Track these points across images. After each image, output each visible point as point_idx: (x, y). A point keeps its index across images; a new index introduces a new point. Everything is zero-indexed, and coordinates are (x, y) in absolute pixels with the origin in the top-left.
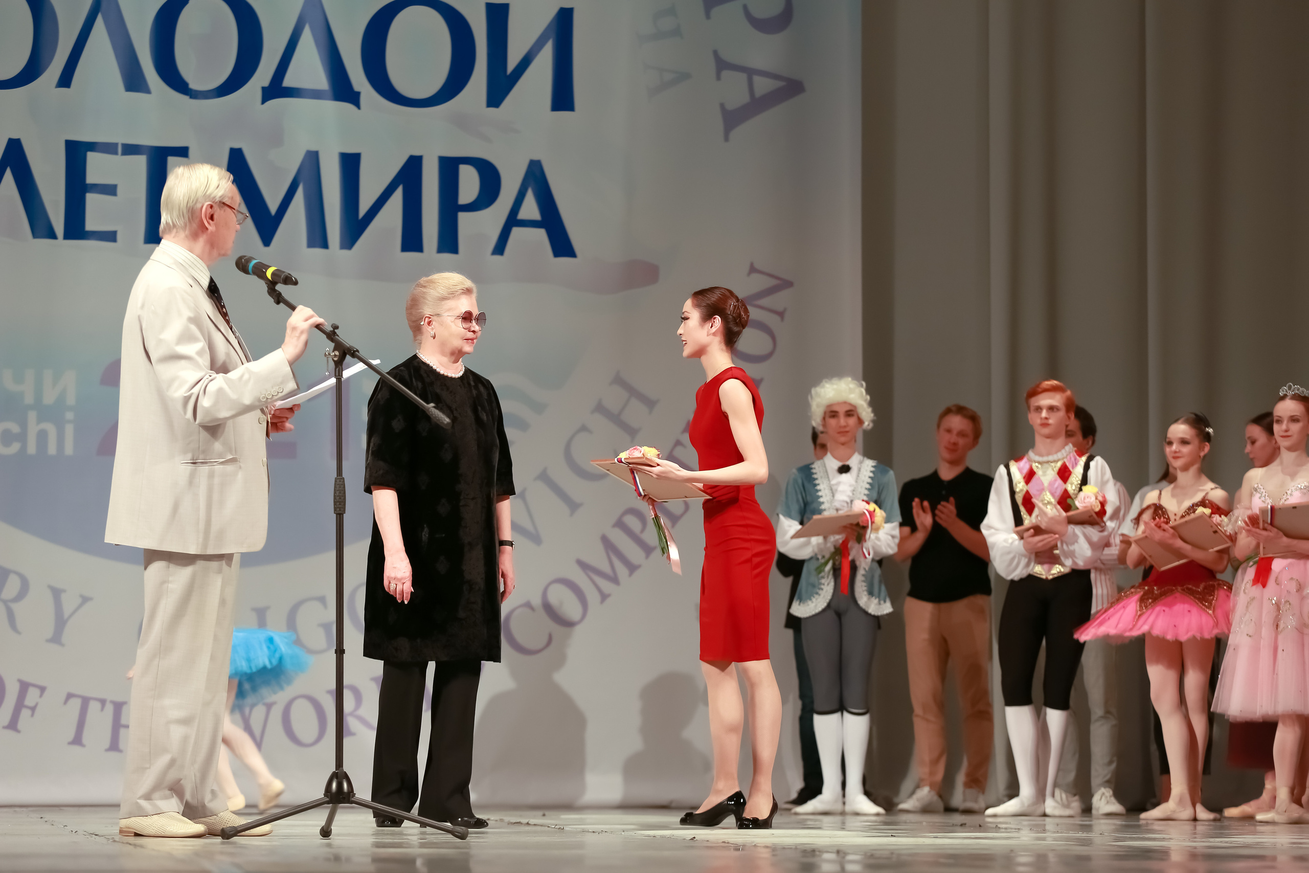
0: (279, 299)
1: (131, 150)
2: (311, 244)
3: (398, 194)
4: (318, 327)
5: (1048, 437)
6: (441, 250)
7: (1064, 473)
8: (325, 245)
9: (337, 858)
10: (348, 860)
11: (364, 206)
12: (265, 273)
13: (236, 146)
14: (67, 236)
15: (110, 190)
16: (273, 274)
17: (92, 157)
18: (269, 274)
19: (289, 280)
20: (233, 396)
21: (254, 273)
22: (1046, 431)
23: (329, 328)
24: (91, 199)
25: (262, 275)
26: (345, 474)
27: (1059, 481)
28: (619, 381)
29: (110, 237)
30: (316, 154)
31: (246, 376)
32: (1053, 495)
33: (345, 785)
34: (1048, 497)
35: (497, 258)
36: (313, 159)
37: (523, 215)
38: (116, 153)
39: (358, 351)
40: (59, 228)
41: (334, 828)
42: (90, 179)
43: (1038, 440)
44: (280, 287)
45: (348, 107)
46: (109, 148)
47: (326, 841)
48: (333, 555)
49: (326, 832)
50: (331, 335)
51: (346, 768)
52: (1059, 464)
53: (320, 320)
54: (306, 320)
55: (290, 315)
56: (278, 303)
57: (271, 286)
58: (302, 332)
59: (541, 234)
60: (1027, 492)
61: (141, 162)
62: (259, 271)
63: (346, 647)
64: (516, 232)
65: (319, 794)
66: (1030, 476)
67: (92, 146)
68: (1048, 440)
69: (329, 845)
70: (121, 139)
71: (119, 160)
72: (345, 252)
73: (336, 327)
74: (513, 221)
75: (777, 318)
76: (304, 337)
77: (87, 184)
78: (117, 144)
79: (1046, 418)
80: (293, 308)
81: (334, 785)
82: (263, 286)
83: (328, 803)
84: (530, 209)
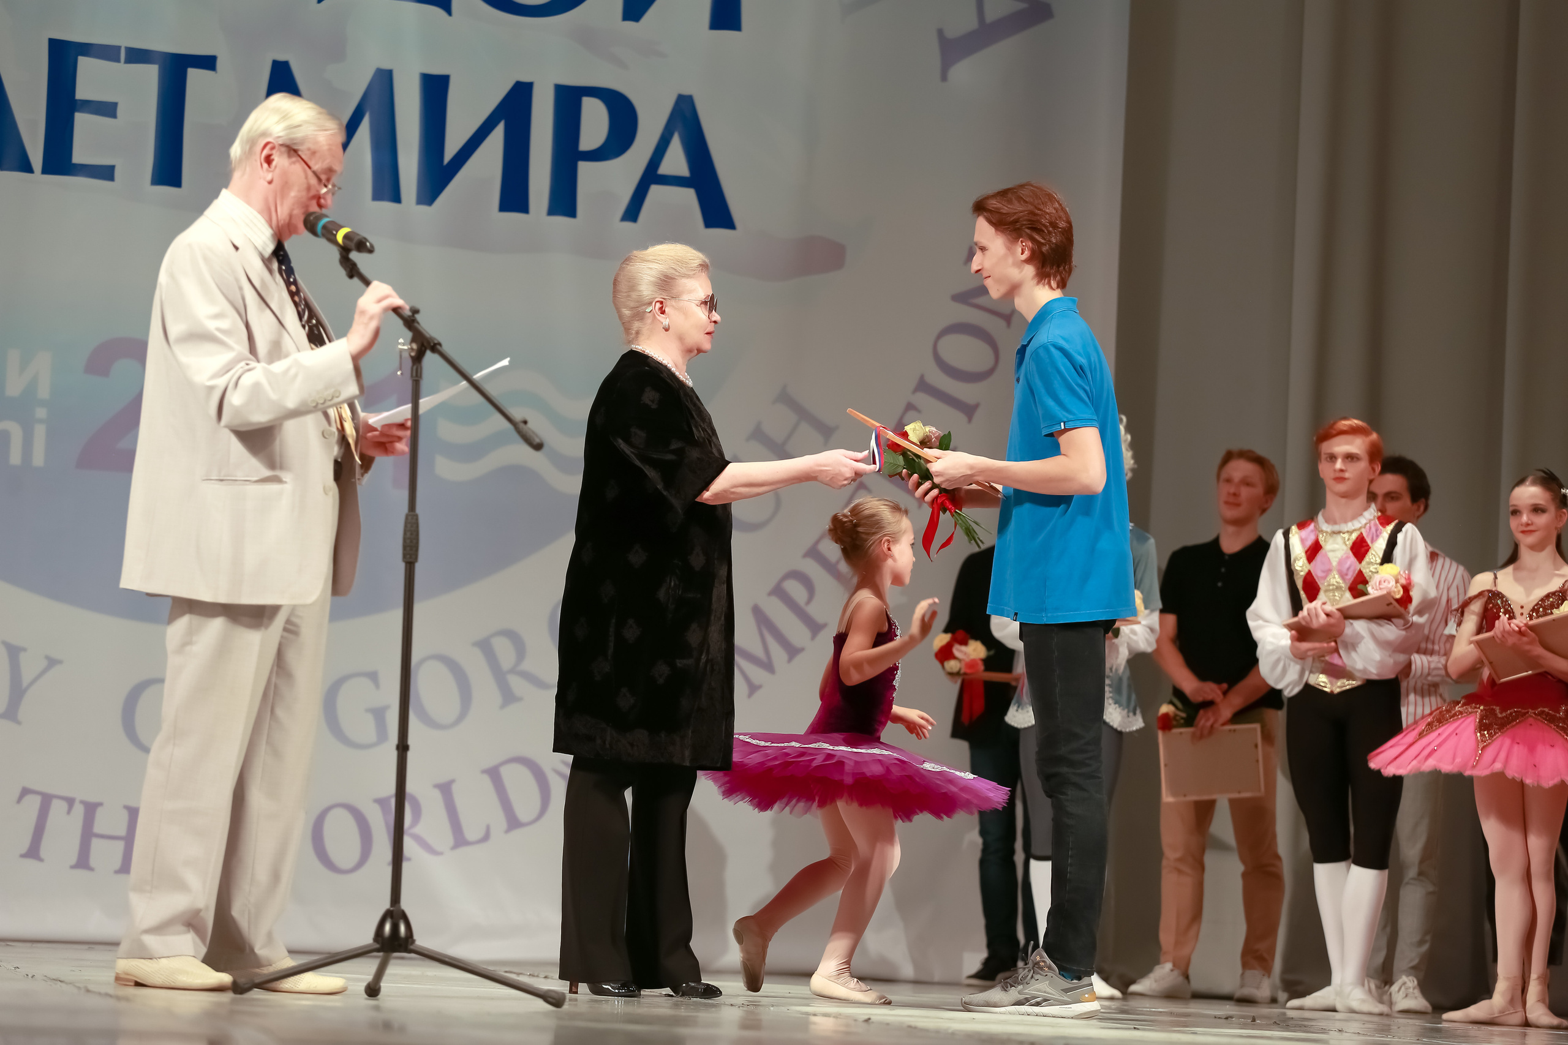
0: (353, 271)
1: (137, 56)
2: (377, 196)
3: (498, 136)
4: (396, 310)
5: (1345, 495)
6: (552, 212)
7: (1360, 548)
8: (396, 198)
9: (387, 1026)
10: (402, 1029)
11: (451, 149)
12: (335, 236)
13: (281, 58)
14: (46, 170)
15: (108, 110)
16: (346, 237)
17: (85, 64)
18: (340, 237)
19: (362, 246)
20: (273, 396)
21: (324, 235)
22: (1342, 487)
23: (407, 312)
24: (82, 121)
25: (333, 240)
26: (419, 510)
27: (1353, 559)
28: (786, 398)
29: (106, 173)
30: (390, 73)
31: (293, 372)
32: (1343, 576)
33: (402, 928)
34: (1335, 579)
35: (628, 225)
36: (384, 80)
37: (665, 169)
38: (118, 60)
39: (440, 344)
40: (36, 157)
41: (384, 985)
42: (82, 93)
43: (1330, 498)
44: (354, 256)
45: (435, 12)
46: (108, 53)
47: (372, 1002)
48: (398, 614)
49: (373, 991)
50: (410, 322)
51: (405, 904)
52: (1354, 536)
53: (398, 301)
54: (380, 301)
55: (361, 294)
56: (351, 276)
57: (345, 251)
58: (372, 318)
59: (688, 197)
60: (1309, 573)
61: (150, 75)
62: (329, 234)
63: (411, 741)
64: (655, 191)
65: (367, 938)
66: (1314, 551)
67: (86, 49)
68: (1343, 500)
69: (377, 1008)
70: (125, 40)
71: (121, 69)
72: (424, 208)
73: (415, 311)
74: (651, 176)
75: (1002, 323)
76: (373, 325)
77: (76, 100)
78: (119, 48)
79: (1342, 471)
80: (367, 283)
81: (387, 928)
82: (335, 254)
83: (378, 950)
84: (675, 162)
